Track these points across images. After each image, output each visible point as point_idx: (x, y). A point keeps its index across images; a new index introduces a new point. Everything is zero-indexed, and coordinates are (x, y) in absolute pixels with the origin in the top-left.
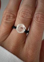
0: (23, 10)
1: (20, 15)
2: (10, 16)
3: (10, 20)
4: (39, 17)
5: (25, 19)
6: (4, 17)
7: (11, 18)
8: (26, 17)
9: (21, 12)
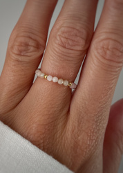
0: (63, 29)
1: (57, 42)
2: (27, 45)
3: (28, 54)
4: (108, 49)
5: (70, 51)
6: (12, 47)
7: (32, 49)
8: (72, 48)
9: (59, 33)
